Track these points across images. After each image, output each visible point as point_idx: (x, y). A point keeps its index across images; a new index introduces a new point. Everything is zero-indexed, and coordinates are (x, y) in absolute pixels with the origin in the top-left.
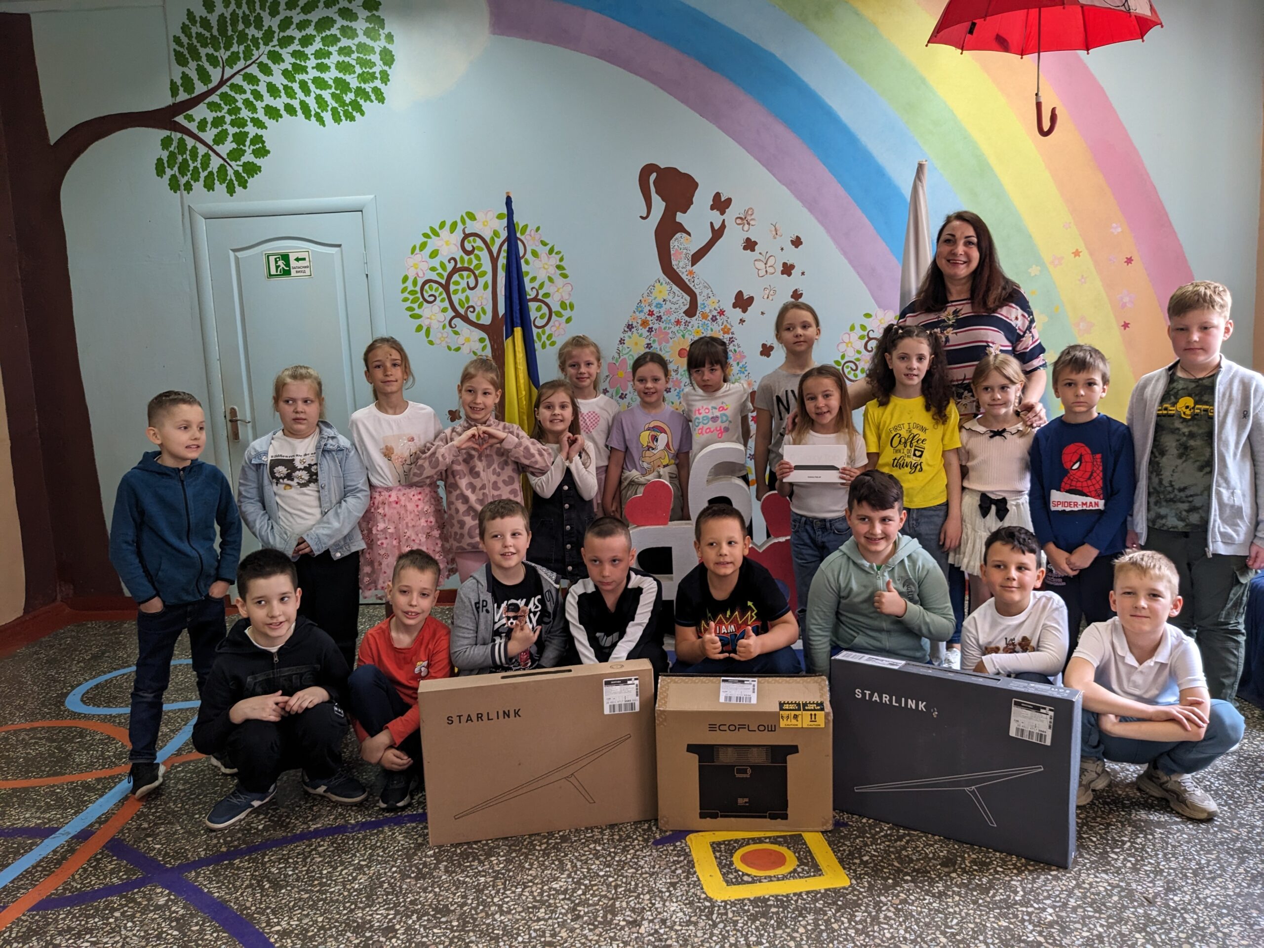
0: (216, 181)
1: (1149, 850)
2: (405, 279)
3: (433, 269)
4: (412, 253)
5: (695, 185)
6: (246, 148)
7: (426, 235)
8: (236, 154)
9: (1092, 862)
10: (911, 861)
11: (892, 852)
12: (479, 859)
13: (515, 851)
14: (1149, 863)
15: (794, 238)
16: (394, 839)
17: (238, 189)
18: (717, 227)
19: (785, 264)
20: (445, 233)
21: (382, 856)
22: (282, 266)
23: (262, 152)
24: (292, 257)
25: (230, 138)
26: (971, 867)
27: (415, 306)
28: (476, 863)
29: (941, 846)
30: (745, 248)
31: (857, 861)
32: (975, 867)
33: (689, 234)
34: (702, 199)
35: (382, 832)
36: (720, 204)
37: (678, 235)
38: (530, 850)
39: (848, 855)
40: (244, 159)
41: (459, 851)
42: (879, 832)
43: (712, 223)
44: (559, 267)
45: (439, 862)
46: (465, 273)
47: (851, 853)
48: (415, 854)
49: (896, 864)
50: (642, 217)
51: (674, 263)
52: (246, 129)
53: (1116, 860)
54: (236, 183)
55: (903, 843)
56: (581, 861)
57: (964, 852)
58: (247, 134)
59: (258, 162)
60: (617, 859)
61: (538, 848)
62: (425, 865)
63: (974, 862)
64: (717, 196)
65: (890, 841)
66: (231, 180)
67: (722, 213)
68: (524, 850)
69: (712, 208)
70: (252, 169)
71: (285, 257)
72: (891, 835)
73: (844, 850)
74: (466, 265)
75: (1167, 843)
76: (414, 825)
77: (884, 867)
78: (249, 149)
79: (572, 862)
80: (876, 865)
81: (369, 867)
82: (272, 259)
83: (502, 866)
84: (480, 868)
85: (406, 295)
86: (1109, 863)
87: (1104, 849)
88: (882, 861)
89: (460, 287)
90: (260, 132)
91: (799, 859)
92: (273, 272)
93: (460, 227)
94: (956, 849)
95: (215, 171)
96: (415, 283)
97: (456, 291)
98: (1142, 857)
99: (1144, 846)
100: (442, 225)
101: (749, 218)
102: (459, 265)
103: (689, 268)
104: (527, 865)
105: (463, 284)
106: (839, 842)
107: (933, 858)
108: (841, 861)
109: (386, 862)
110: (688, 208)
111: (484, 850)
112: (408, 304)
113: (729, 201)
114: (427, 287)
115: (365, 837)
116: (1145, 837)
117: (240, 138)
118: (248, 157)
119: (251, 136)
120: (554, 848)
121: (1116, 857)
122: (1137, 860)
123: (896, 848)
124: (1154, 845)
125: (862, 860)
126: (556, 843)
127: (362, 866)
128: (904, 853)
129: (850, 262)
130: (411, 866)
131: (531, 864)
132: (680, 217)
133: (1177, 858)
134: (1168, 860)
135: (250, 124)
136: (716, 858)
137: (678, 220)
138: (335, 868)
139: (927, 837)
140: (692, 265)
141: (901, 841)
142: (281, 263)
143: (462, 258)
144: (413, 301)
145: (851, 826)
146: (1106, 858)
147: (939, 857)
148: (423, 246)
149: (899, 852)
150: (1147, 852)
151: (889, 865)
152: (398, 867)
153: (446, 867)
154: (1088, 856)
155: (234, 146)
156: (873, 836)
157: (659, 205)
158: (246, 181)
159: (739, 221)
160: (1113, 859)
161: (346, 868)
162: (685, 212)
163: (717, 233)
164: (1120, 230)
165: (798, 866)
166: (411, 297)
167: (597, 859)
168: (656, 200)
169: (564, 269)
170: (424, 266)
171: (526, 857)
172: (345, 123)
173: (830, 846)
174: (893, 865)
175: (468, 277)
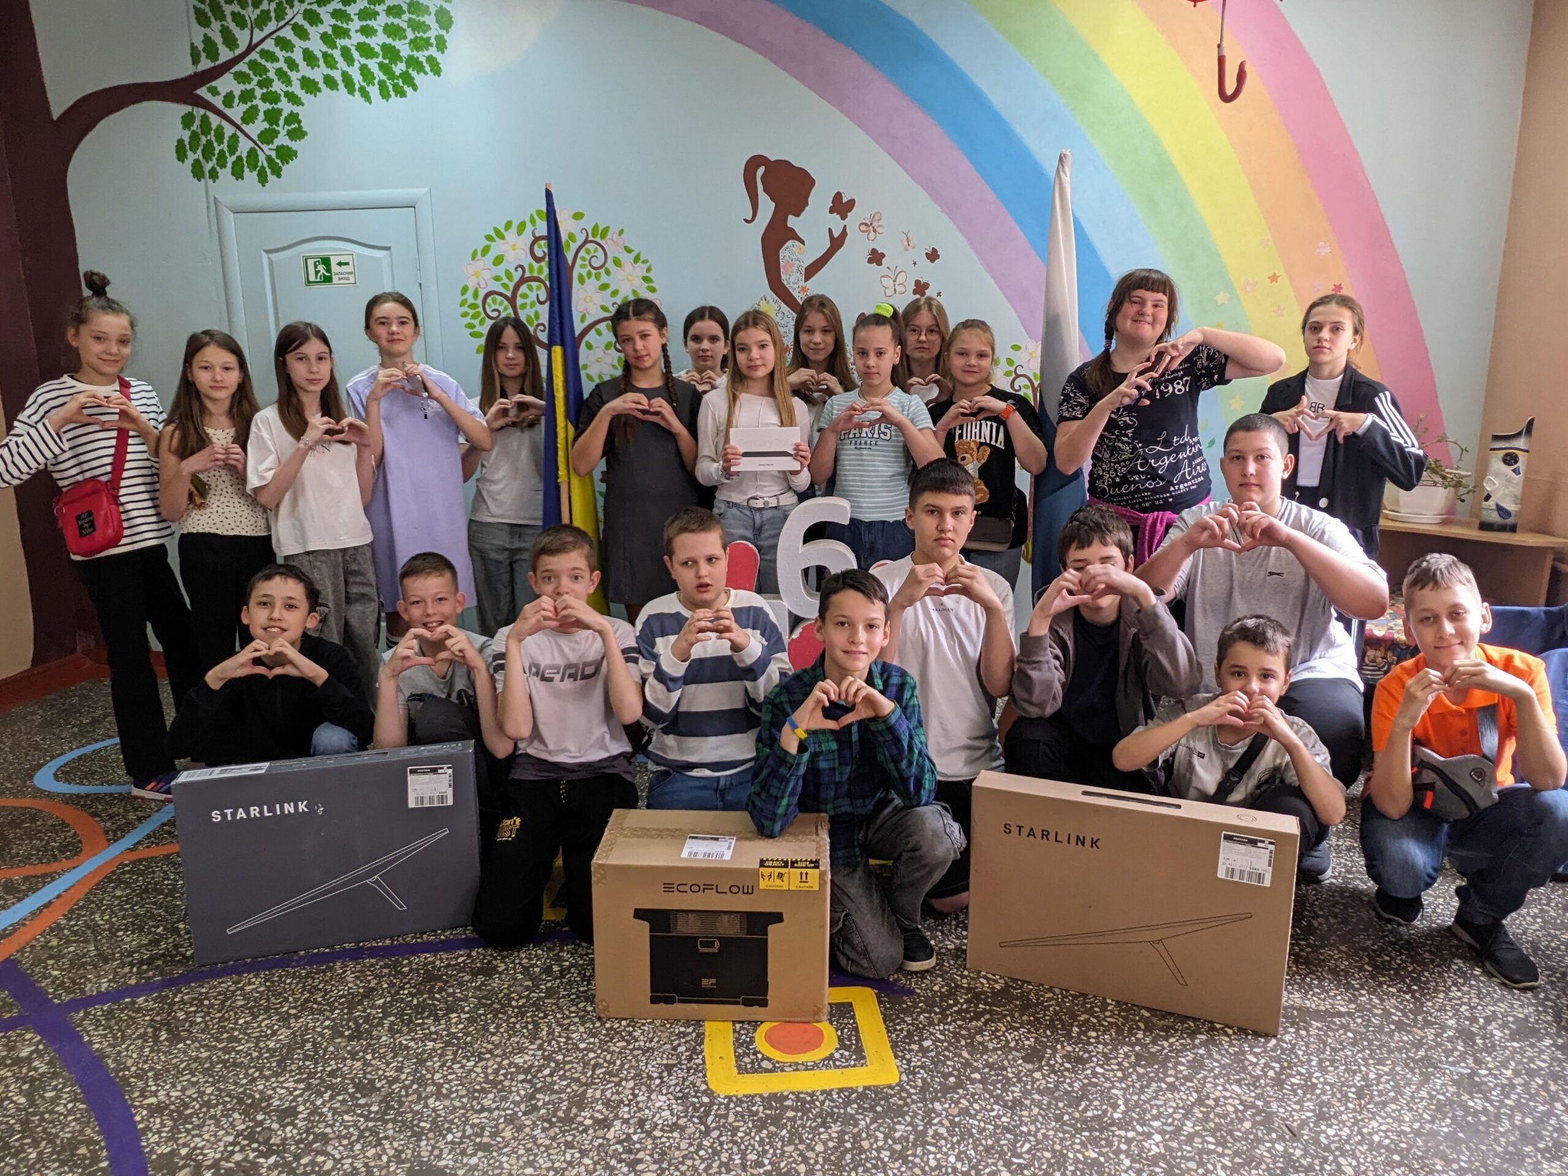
0: (246, 169)
1: (1300, 1053)
2: (465, 290)
3: (497, 278)
4: (473, 258)
5: (811, 182)
6: (280, 129)
7: (489, 238)
8: (268, 136)
9: (1223, 1067)
10: (986, 1050)
11: (963, 1036)
12: (436, 1015)
13: (484, 1005)
14: (1299, 1073)
15: (929, 251)
16: (342, 980)
17: (271, 178)
18: (836, 235)
19: (917, 283)
20: (511, 235)
21: (319, 1003)
22: (323, 271)
23: (298, 134)
24: (334, 262)
25: (261, 116)
26: (1062, 1065)
27: (476, 322)
28: (429, 1021)
29: (1029, 1032)
30: (870, 261)
31: (915, 1047)
32: (1068, 1065)
33: (803, 242)
34: (819, 200)
35: (331, 969)
36: (841, 206)
37: (790, 243)
38: (503, 1006)
39: (905, 1037)
40: (278, 142)
41: (415, 1002)
42: (951, 1006)
43: (830, 230)
44: (645, 279)
45: (386, 1015)
46: (534, 284)
47: (910, 1035)
48: (360, 1003)
49: (965, 1054)
50: (746, 221)
51: (783, 277)
52: (279, 106)
53: (1256, 1064)
54: (268, 171)
55: (980, 1024)
56: (561, 1025)
57: (1057, 1041)
58: (280, 111)
59: (294, 145)
60: (608, 1025)
61: (514, 1003)
62: (367, 1019)
63: (1067, 1057)
64: (838, 196)
65: (963, 1019)
66: (263, 167)
67: (844, 217)
68: (496, 1006)
69: (831, 211)
70: (286, 154)
71: (326, 261)
72: (967, 1011)
73: (902, 1030)
74: (536, 274)
75: (1325, 1044)
76: (373, 961)
77: (947, 1058)
78: (283, 129)
79: (549, 1026)
80: (938, 1054)
81: (297, 1017)
82: (311, 262)
83: (461, 1026)
84: (433, 1029)
85: (465, 309)
86: (1244, 1069)
87: (1241, 1047)
88: (947, 1049)
89: (528, 301)
90: (296, 109)
91: (840, 1039)
92: (312, 278)
93: (529, 228)
94: (1047, 1037)
95: (244, 155)
96: (476, 295)
97: (524, 306)
98: (1289, 1063)
99: (1294, 1046)
100: (508, 225)
101: (875, 224)
102: (527, 274)
103: (802, 283)
104: (492, 1028)
105: (532, 297)
106: (898, 1017)
107: (1015, 1049)
108: (894, 1045)
109: (321, 1012)
110: (803, 210)
111: (446, 1002)
112: (468, 320)
113: (852, 203)
114: (489, 300)
115: (308, 976)
116: (1297, 1032)
117: (272, 116)
118: (282, 140)
119: (285, 114)
120: (534, 1004)
121: (1255, 1060)
122: (1282, 1068)
123: (968, 1029)
124: (1307, 1045)
125: (921, 1046)
126: (539, 998)
127: (290, 1015)
128: (979, 1038)
129: (997, 281)
130: (348, 1020)
131: (498, 1027)
132: (792, 222)
133: (1336, 1068)
134: (1323, 1070)
135: (284, 100)
136: (734, 1031)
137: (789, 224)
138: (255, 1017)
139: (1012, 1016)
140: (807, 279)
141: (978, 1020)
142: (321, 268)
143: (531, 266)
144: (474, 317)
145: (919, 995)
146: (1242, 1061)
147: (1023, 1047)
148: (486, 250)
149: (972, 1037)
150: (1297, 1056)
151: (956, 1055)
152: (333, 1020)
153: (392, 1023)
154: (1218, 1057)
155: (266, 125)
156: (943, 1012)
157: (767, 206)
158: (280, 169)
159: (863, 228)
160: (1252, 1063)
161: (269, 1017)
162: (798, 215)
163: (837, 242)
164: (1328, 250)
165: (837, 1050)
166: (471, 312)
167: (583, 1024)
168: (764, 199)
169: (651, 281)
170: (487, 275)
171: (495, 1016)
172: (394, 99)
173: (885, 1022)
174: (960, 1056)
175: (538, 289)
